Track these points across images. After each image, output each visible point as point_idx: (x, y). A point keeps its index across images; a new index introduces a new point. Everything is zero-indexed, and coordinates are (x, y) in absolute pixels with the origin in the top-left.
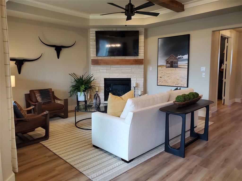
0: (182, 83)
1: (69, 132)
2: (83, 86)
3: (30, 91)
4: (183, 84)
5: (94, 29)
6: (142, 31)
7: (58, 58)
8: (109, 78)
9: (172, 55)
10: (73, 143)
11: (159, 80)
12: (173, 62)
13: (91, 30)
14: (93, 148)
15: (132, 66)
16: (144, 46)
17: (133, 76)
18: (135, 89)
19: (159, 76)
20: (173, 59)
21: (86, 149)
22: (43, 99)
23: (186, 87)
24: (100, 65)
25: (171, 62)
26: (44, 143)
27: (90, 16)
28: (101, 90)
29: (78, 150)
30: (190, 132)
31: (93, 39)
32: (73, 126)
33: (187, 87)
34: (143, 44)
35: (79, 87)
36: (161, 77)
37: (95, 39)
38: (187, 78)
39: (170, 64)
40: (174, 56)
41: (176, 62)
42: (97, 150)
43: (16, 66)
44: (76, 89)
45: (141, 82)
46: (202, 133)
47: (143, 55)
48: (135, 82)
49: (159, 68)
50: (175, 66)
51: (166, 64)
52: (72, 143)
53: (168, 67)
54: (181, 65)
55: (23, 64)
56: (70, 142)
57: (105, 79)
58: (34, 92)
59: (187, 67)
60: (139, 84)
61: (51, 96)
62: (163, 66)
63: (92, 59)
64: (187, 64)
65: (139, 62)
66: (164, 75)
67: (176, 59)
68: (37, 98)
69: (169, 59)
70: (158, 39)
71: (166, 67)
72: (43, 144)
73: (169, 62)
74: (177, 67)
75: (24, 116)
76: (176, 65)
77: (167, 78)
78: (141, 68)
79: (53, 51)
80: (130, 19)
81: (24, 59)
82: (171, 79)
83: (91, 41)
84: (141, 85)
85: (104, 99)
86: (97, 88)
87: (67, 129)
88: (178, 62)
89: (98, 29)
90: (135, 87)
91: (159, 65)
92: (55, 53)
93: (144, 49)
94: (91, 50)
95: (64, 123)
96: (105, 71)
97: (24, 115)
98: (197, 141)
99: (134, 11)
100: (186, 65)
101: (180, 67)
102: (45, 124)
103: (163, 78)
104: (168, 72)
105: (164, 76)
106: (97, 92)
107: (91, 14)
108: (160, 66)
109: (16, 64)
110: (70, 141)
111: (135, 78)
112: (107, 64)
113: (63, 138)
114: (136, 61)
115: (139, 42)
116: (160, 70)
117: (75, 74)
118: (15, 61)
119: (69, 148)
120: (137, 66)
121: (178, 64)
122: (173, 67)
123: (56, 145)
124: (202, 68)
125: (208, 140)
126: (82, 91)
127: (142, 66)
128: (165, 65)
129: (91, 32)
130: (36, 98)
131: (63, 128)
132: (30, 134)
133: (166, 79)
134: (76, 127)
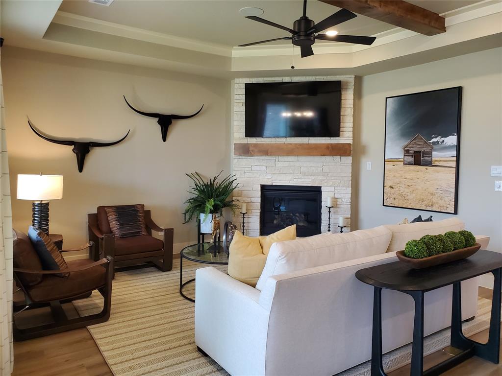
0: (441, 202)
1: (160, 306)
2: (212, 200)
3: (99, 208)
4: (445, 205)
5: (244, 79)
6: (349, 82)
7: (164, 140)
8: (272, 186)
9: (418, 136)
10: (158, 335)
11: (388, 193)
12: (420, 152)
13: (237, 80)
14: (197, 354)
15: (323, 158)
16: (354, 115)
17: (325, 182)
18: (330, 212)
19: (387, 184)
20: (419, 145)
21: (180, 354)
22: (121, 225)
23: (453, 212)
24: (251, 155)
25: (415, 152)
26: (95, 330)
27: (233, 51)
28: (252, 211)
29: (159, 356)
30: (450, 334)
31: (239, 101)
32: (174, 292)
33: (456, 213)
34: (351, 110)
35: (203, 203)
36: (392, 187)
37: (244, 101)
38: (453, 190)
39: (412, 156)
40: (421, 139)
41: (427, 152)
42: (203, 360)
43: (74, 156)
44: (196, 207)
45: (345, 196)
46: (484, 340)
47: (351, 134)
48: (332, 196)
49: (389, 166)
50: (426, 161)
51: (405, 155)
52: (153, 336)
53: (410, 164)
54: (441, 161)
55: (88, 151)
56: (152, 333)
57: (263, 188)
58: (106, 212)
59: (454, 164)
60: (339, 200)
61: (141, 220)
62: (397, 160)
63: (235, 144)
64: (455, 159)
65: (341, 151)
66: (400, 182)
67: (428, 145)
68: (110, 224)
69: (411, 146)
70: (387, 98)
71: (404, 164)
72: (92, 331)
73: (410, 151)
74: (429, 164)
75: (59, 266)
76: (426, 158)
77: (407, 190)
78: (345, 165)
79: (154, 126)
80: (311, 53)
81: (90, 142)
82: (414, 192)
83: (235, 104)
84: (345, 203)
85: (259, 231)
86: (244, 205)
87: (160, 298)
88: (432, 153)
89: (251, 79)
90: (330, 208)
91: (388, 159)
92: (158, 129)
93: (352, 121)
94: (235, 123)
95: (159, 283)
96: (263, 168)
97: (58, 264)
98: (469, 360)
99: (312, 33)
100: (451, 161)
101: (437, 163)
102: (104, 285)
103: (397, 189)
104: (408, 177)
105: (398, 185)
106: (244, 214)
107: (234, 47)
108: (391, 161)
109: (75, 153)
110: (152, 329)
111: (331, 186)
112: (268, 155)
113: (139, 321)
114: (332, 147)
115: (342, 106)
116: (390, 171)
117: (198, 175)
118: (73, 146)
119: (143, 349)
120: (337, 158)
121: (431, 156)
122: (419, 165)
123: (119, 337)
124: (493, 167)
125: (498, 363)
126: (209, 211)
127: (348, 160)
128: (402, 160)
129: (236, 86)
130: (108, 223)
131: (152, 296)
132: (76, 305)
133: (404, 191)
134: (179, 294)
